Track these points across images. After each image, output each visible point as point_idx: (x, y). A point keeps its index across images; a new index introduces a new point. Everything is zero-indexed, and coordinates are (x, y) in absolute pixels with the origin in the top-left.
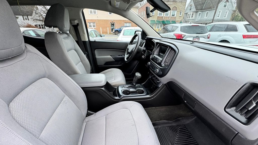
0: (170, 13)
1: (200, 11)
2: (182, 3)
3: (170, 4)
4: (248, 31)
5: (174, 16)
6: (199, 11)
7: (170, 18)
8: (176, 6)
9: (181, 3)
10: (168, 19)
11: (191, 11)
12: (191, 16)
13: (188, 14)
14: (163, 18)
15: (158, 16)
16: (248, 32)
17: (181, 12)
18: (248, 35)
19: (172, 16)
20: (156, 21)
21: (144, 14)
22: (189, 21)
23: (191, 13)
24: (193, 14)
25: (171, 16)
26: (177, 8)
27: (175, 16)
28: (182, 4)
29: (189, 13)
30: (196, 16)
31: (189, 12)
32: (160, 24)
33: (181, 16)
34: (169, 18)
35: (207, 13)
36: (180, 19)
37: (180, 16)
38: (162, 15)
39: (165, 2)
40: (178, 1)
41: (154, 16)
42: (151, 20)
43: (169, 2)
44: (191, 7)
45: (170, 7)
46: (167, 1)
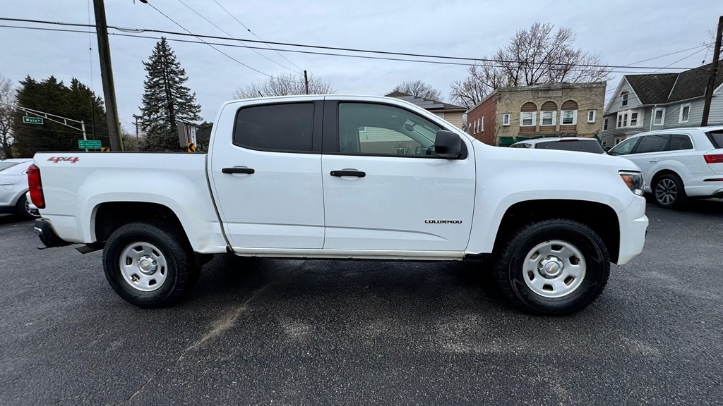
0: (558, 116)
1: (657, 106)
2: (591, 91)
3: (555, 95)
4: (717, 146)
5: (571, 123)
7: (557, 130)
8: (573, 99)
9: (588, 91)
11: (626, 108)
12: (629, 119)
13: (621, 117)
14: (538, 130)
15: (521, 125)
16: (716, 148)
17: (592, 113)
18: (717, 156)
19: (564, 123)
21: (483, 124)
22: (626, 133)
23: (630, 113)
24: (635, 116)
25: (561, 124)
26: (579, 104)
27: (574, 123)
28: (593, 93)
29: (623, 113)
30: (647, 119)
31: (620, 110)
33: (593, 121)
35: (686, 109)
36: (590, 129)
37: (590, 123)
38: (534, 124)
39: (540, 93)
40: (578, 87)
41: (509, 126)
42: (501, 138)
43: (550, 92)
44: (626, 97)
45: (556, 102)
46: (545, 90)
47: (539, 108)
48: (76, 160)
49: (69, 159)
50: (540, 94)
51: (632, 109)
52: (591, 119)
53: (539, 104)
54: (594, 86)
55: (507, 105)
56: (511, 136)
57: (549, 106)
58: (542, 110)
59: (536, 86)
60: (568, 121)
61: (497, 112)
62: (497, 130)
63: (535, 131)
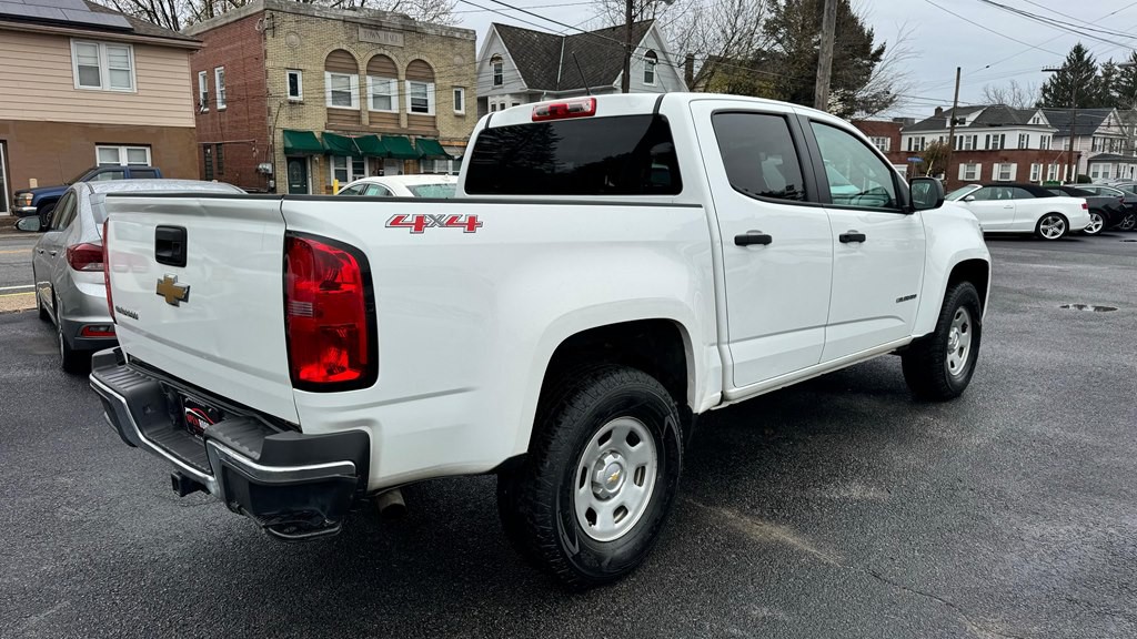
0: (401, 92)
1: (547, 95)
2: (453, 46)
3: (390, 43)
5: (426, 111)
6: (545, 92)
7: (404, 124)
8: (424, 58)
9: (447, 45)
10: (390, 127)
11: (501, 91)
14: (365, 120)
15: (330, 104)
17: (458, 93)
19: (413, 109)
20: (323, 133)
25: (409, 111)
26: (435, 71)
27: (431, 112)
28: (457, 50)
29: (496, 101)
32: (349, 159)
33: (462, 112)
34: (399, 124)
36: (458, 128)
37: (458, 116)
38: (355, 105)
39: (361, 30)
40: (430, 31)
41: (301, 103)
42: (285, 131)
43: (381, 33)
44: (499, 70)
45: (394, 58)
46: (369, 27)
47: (363, 67)
48: (472, 224)
49: (452, 222)
50: (362, 34)
51: (511, 94)
52: (458, 107)
53: (363, 57)
54: (457, 35)
55: (292, 47)
56: (309, 129)
57: (382, 66)
58: (369, 72)
59: (351, 13)
60: (420, 107)
61: (269, 64)
62: (274, 110)
63: (359, 122)
